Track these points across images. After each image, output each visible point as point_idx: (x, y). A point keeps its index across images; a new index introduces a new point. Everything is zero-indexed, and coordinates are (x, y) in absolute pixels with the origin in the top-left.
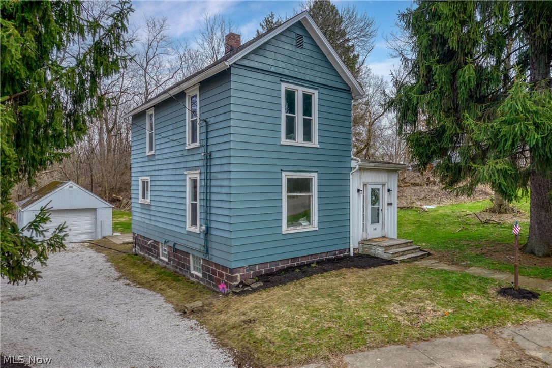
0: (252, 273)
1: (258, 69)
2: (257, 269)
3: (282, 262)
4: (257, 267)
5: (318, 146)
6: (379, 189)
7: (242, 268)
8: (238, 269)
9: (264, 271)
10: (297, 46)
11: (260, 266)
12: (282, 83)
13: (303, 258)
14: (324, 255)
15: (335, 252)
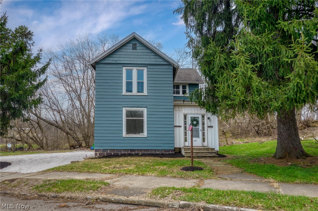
0: (105, 153)
1: (110, 63)
2: (109, 152)
3: (124, 151)
4: (109, 151)
5: (147, 95)
6: (198, 118)
7: (100, 150)
8: (98, 150)
9: (113, 154)
10: (133, 49)
11: (110, 151)
12: (123, 67)
13: (138, 151)
14: (153, 151)
15: (162, 150)
